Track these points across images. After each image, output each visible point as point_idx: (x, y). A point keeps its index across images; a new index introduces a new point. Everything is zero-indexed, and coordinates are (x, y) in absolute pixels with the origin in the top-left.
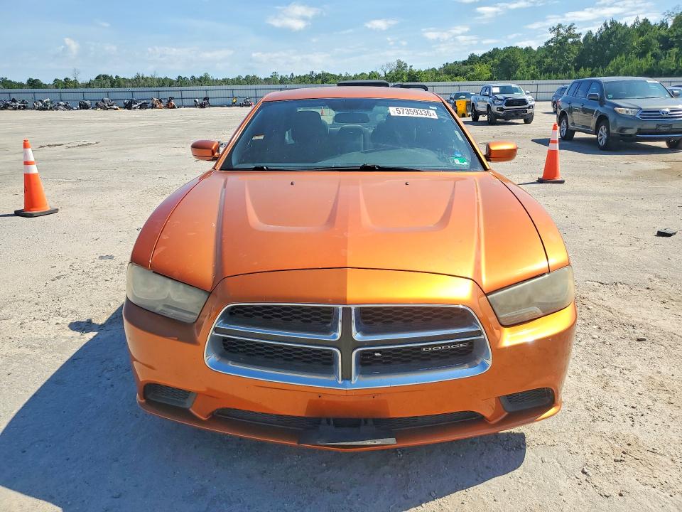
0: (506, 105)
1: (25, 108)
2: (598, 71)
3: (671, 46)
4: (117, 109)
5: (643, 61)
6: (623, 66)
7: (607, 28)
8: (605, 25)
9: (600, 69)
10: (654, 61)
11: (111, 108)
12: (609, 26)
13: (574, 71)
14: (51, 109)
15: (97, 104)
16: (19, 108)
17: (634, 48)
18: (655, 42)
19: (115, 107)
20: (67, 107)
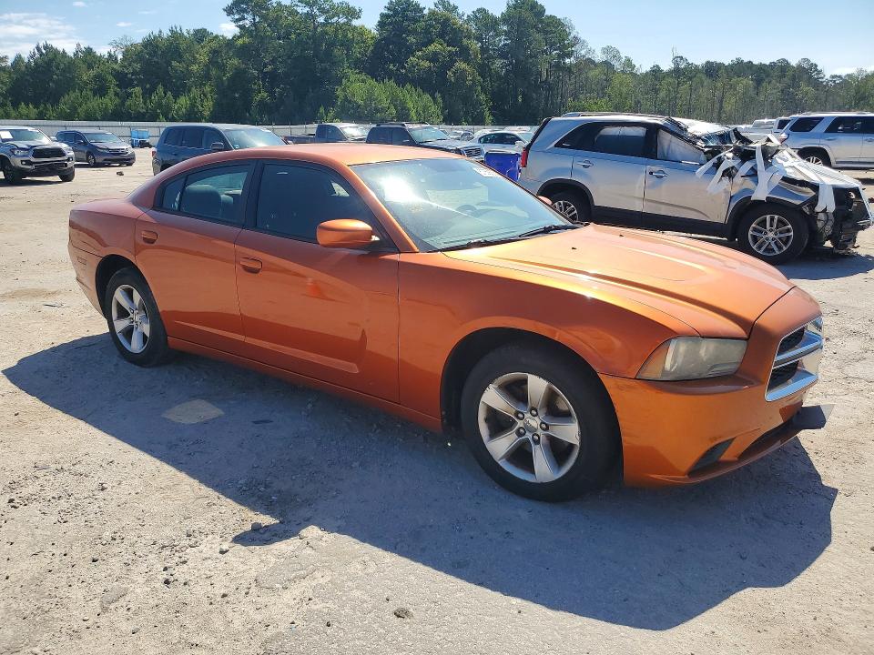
0: (35, 156)
2: (47, 109)
3: (130, 84)
5: (106, 100)
6: (80, 106)
7: (41, 54)
8: (38, 48)
9: (49, 106)
10: (117, 101)
12: (44, 51)
13: (11, 108)
17: (86, 84)
18: (110, 78)
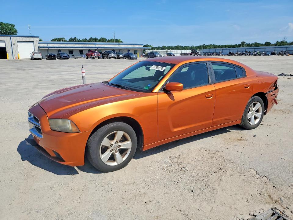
1: (249, 55)
4: (288, 55)
11: (285, 55)
14: (259, 55)
15: (279, 53)
16: (247, 55)
19: (287, 54)
20: (266, 54)
